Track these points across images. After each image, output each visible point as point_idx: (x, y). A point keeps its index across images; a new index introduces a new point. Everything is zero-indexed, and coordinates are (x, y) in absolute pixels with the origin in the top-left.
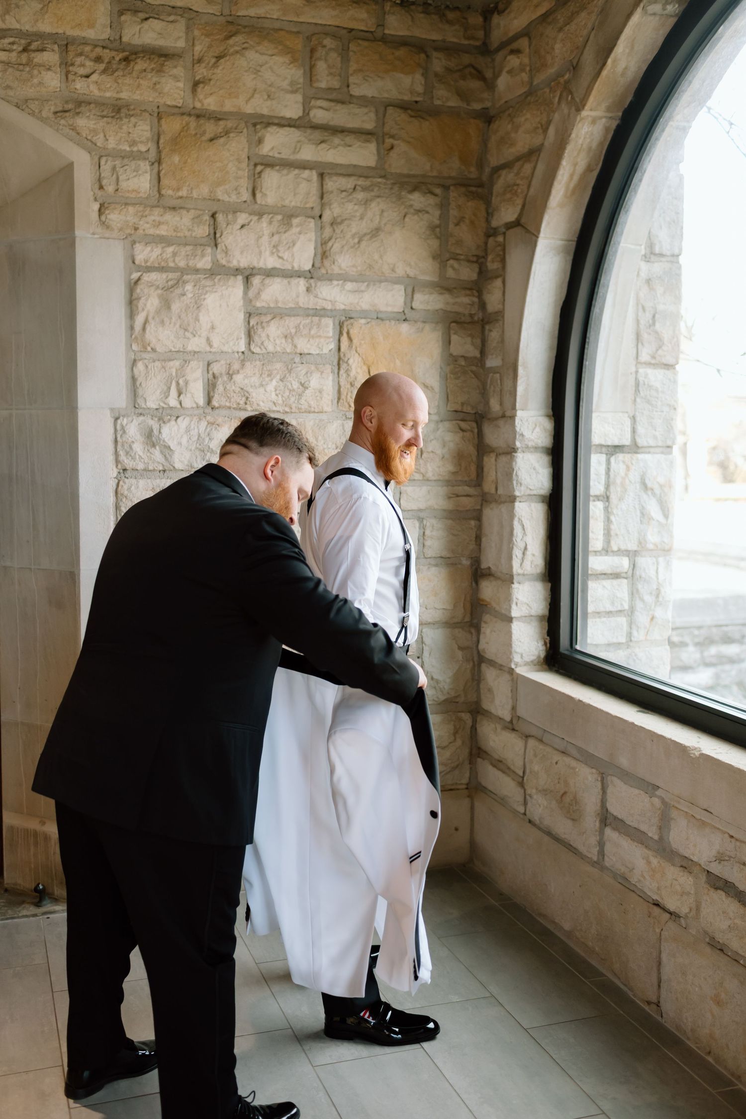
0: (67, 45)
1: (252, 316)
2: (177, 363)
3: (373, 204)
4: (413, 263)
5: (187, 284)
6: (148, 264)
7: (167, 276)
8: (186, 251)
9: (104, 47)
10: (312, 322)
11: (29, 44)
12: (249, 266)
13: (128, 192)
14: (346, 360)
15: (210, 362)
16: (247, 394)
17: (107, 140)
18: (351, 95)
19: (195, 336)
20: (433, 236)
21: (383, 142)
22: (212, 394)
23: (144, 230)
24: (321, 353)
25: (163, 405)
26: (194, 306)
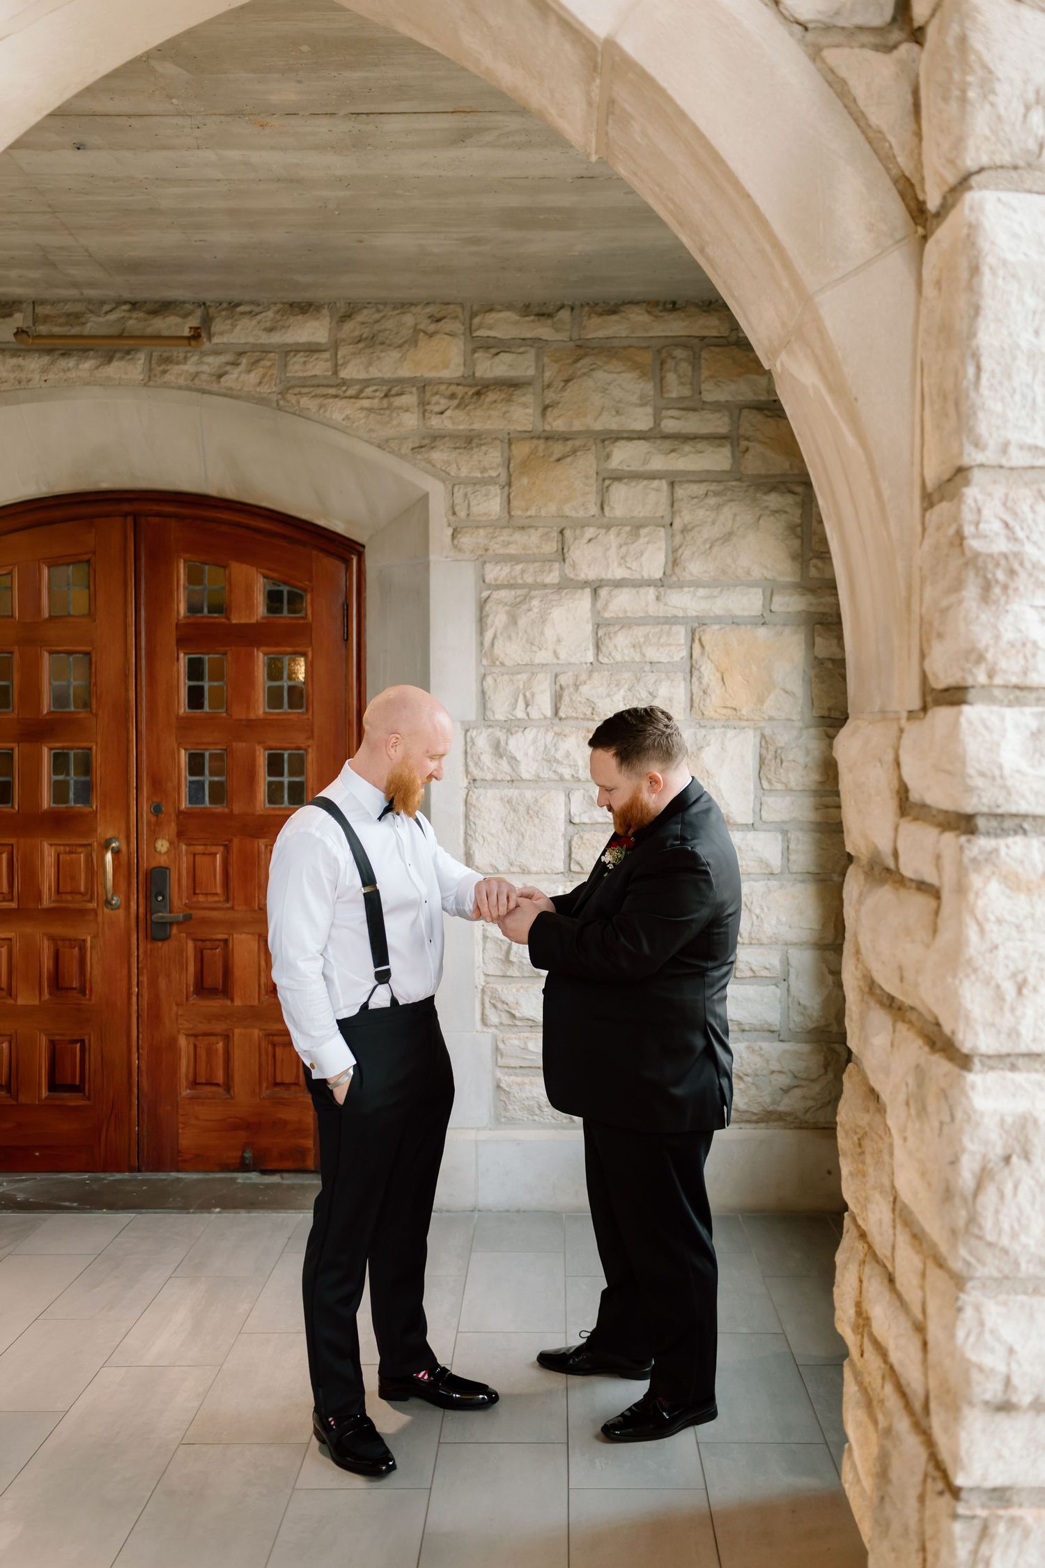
0: (424, 387)
1: (600, 627)
2: (524, 676)
3: (725, 509)
4: (770, 566)
5: (534, 600)
6: (498, 582)
7: (516, 593)
8: (535, 568)
9: (458, 384)
11: (390, 390)
12: (597, 578)
13: (479, 515)
14: (698, 666)
15: (558, 674)
16: (593, 705)
17: (459, 469)
18: (704, 402)
19: (541, 649)
20: (794, 536)
21: (738, 445)
22: (558, 705)
23: (494, 550)
24: (673, 661)
25: (510, 717)
26: (540, 621)
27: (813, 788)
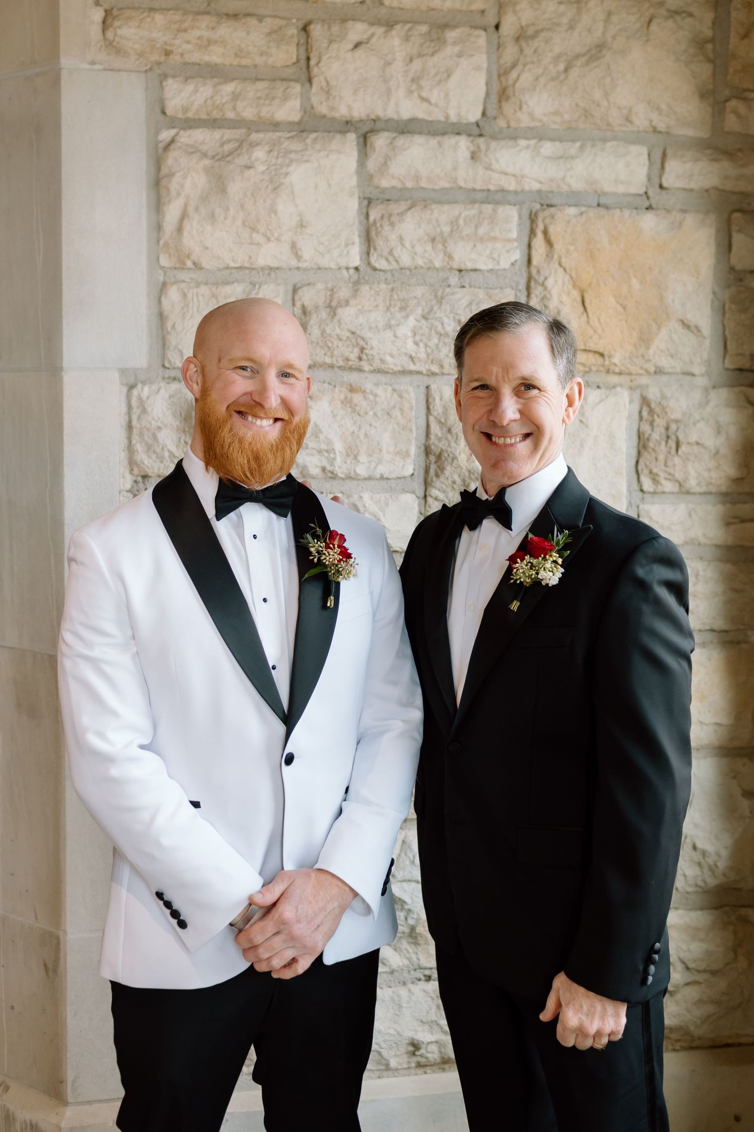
1: (372, 205)
4: (664, 106)
5: (256, 148)
6: (190, 115)
7: (222, 136)
8: (257, 91)
10: (481, 212)
12: (368, 116)
14: (541, 279)
15: (298, 285)
16: (361, 343)
19: (269, 240)
20: (701, 58)
23: (182, 55)
24: (497, 267)
26: (267, 187)
27: (724, 489)
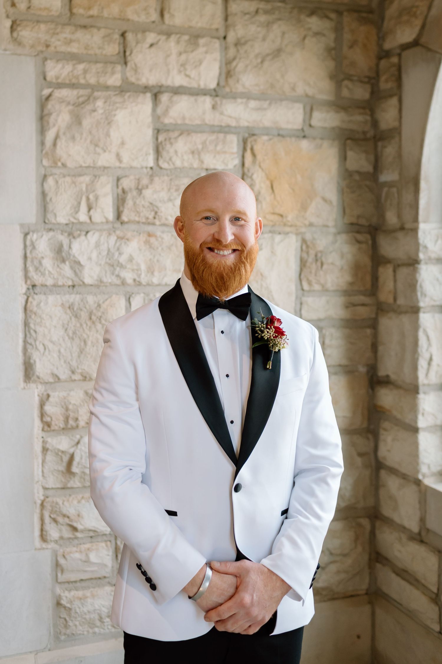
1: (160, 132)
2: (87, 179)
3: (275, 27)
4: (312, 83)
5: (97, 101)
6: (60, 81)
7: (78, 93)
8: (97, 69)
10: (218, 138)
12: (157, 84)
13: (40, 9)
14: (250, 175)
15: (120, 177)
16: (156, 209)
19: (105, 151)
20: (330, 58)
22: (121, 209)
23: (55, 47)
25: (73, 220)
26: (104, 122)
27: (345, 288)
